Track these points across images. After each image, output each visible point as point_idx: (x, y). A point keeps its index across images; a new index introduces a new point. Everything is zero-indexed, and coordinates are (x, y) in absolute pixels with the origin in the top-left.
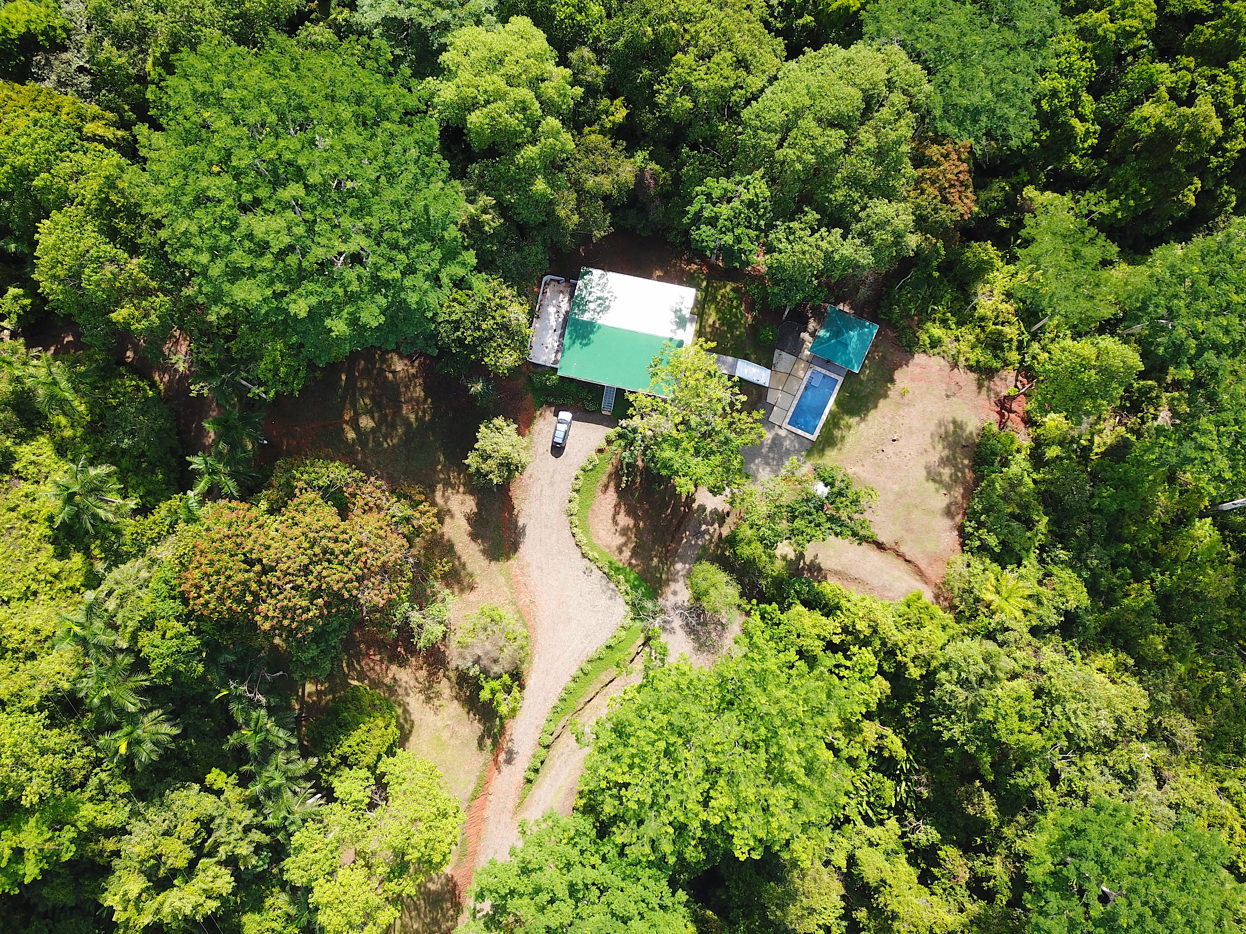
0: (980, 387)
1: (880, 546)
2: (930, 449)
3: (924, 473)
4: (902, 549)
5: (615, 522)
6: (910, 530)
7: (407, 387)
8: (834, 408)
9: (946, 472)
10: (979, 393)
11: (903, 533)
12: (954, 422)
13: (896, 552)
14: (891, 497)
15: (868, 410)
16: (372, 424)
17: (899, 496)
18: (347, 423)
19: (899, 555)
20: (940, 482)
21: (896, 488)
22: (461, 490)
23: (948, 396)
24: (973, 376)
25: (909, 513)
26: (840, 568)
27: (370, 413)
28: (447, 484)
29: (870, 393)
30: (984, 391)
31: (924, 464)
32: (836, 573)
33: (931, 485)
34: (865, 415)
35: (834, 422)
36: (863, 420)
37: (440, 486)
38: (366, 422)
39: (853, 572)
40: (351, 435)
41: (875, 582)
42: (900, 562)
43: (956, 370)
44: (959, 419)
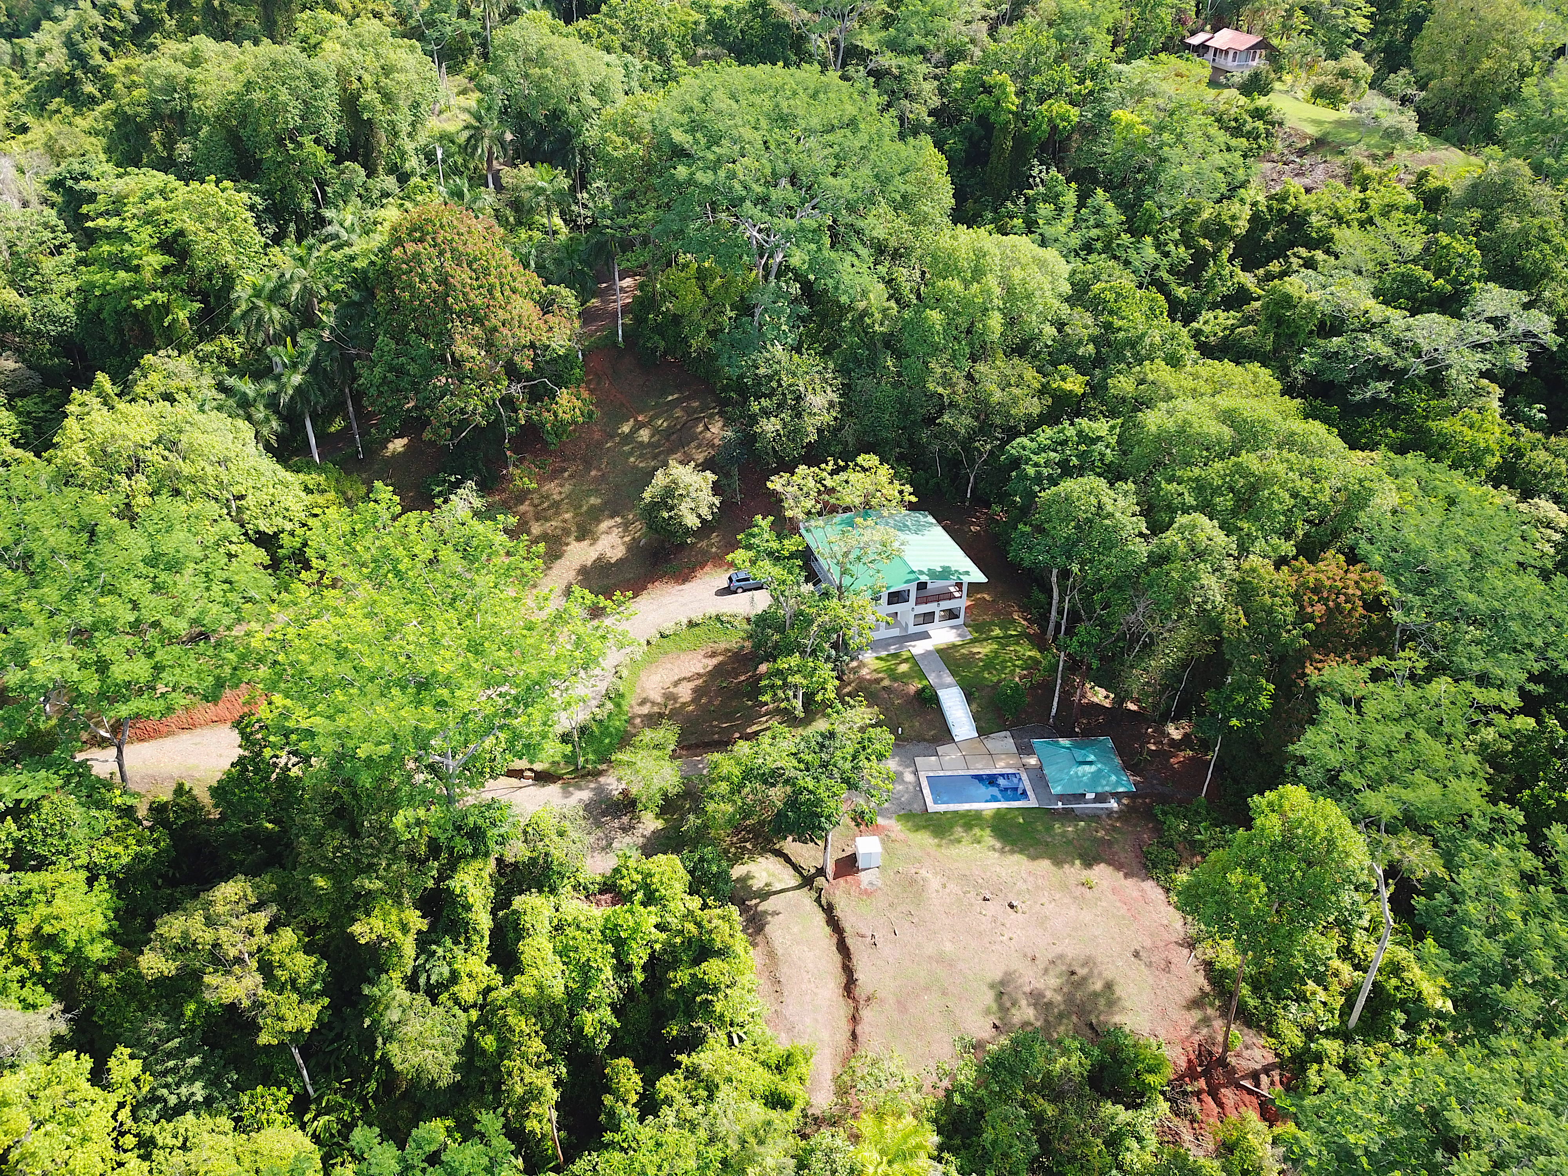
0: (1196, 1003)
1: (849, 985)
2: (1041, 964)
3: (998, 976)
4: (866, 1014)
5: (676, 684)
6: (902, 1006)
7: (699, 446)
8: (988, 814)
9: (1025, 1013)
10: (1188, 1008)
11: (892, 1000)
12: (1109, 986)
13: (857, 1009)
14: (930, 949)
15: (1021, 851)
16: (646, 439)
17: (940, 959)
18: (636, 420)
19: (854, 1019)
20: (1003, 1010)
21: (948, 947)
22: (627, 539)
23: (1136, 954)
24: (1201, 980)
25: (927, 989)
26: (780, 951)
27: (656, 431)
28: (626, 526)
29: (1047, 844)
30: (1196, 1015)
31: (1013, 967)
32: (771, 954)
33: (988, 998)
34: (1012, 852)
35: (971, 821)
36: (1002, 851)
37: (618, 520)
38: (644, 435)
39: (784, 973)
40: (626, 429)
41: (791, 1010)
42: (845, 1027)
43: (1186, 951)
44: (1119, 991)
